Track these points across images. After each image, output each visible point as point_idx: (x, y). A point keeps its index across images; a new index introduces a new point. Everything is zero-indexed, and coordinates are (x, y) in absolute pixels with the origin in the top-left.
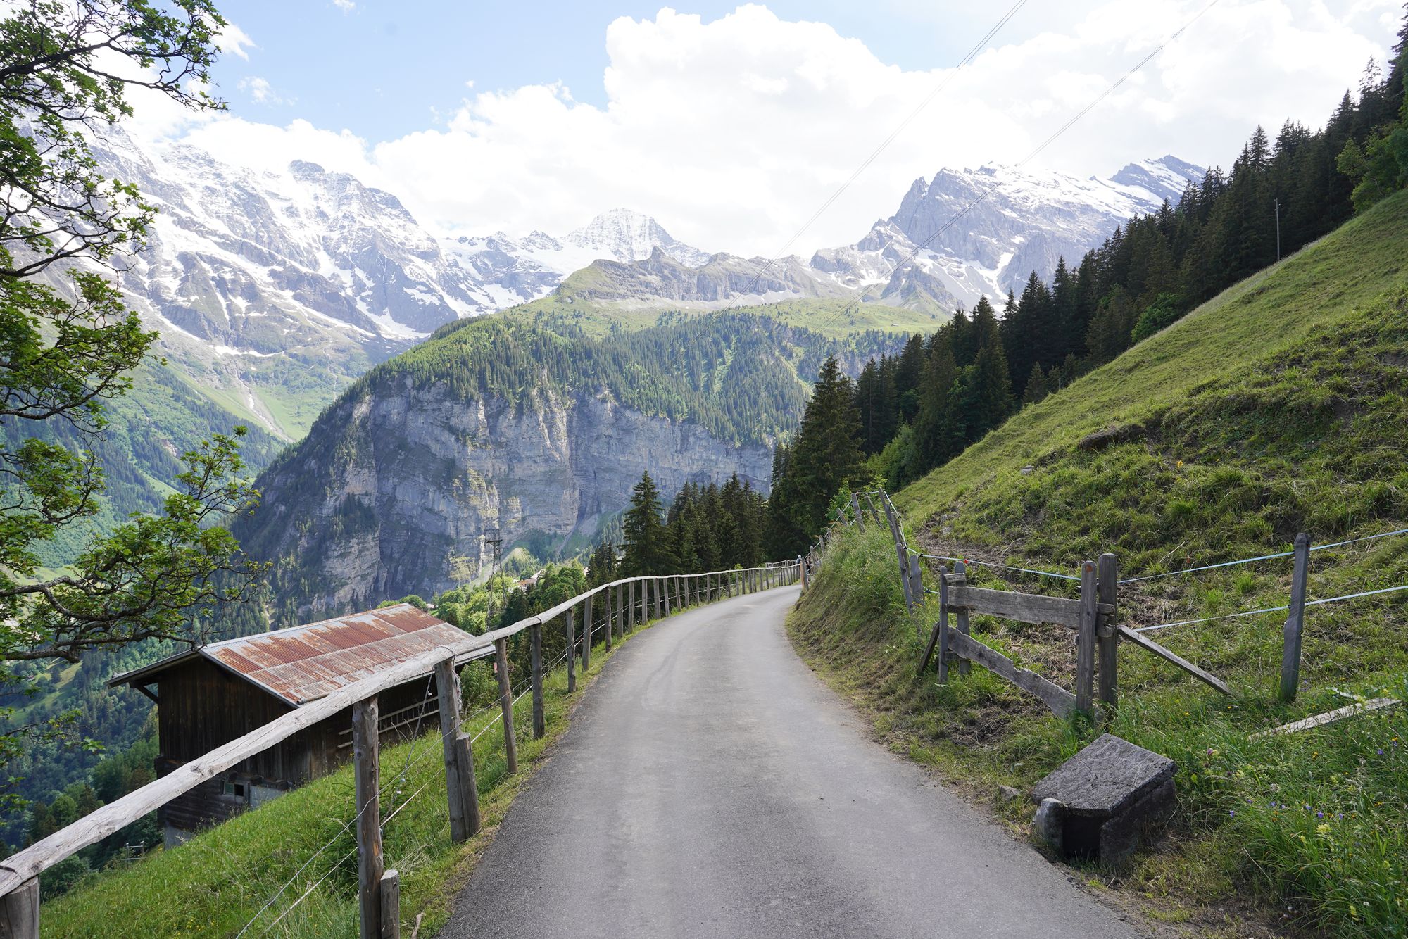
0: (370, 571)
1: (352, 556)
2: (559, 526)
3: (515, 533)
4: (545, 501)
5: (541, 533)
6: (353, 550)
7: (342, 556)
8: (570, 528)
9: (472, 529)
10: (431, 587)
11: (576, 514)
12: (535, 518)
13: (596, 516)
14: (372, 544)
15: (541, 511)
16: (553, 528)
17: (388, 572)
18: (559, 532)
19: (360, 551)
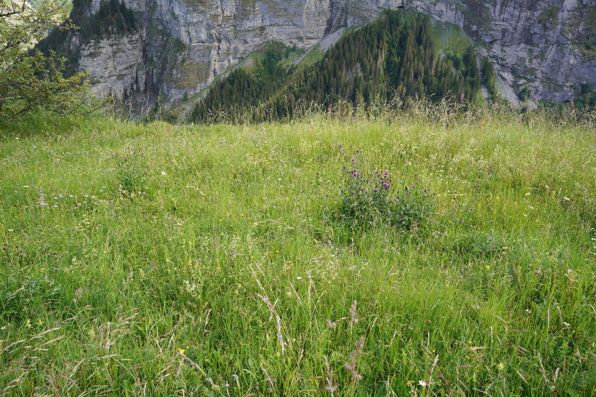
0: (127, 72)
1: (103, 56)
2: (300, 39)
3: (251, 44)
4: (285, 10)
5: (280, 45)
6: (104, 50)
7: (92, 55)
8: (313, 42)
9: (203, 36)
10: (168, 93)
11: (323, 28)
12: (275, 29)
13: (341, 30)
14: (129, 46)
15: (281, 21)
16: (295, 41)
17: (147, 73)
18: (300, 45)
19: (115, 53)
